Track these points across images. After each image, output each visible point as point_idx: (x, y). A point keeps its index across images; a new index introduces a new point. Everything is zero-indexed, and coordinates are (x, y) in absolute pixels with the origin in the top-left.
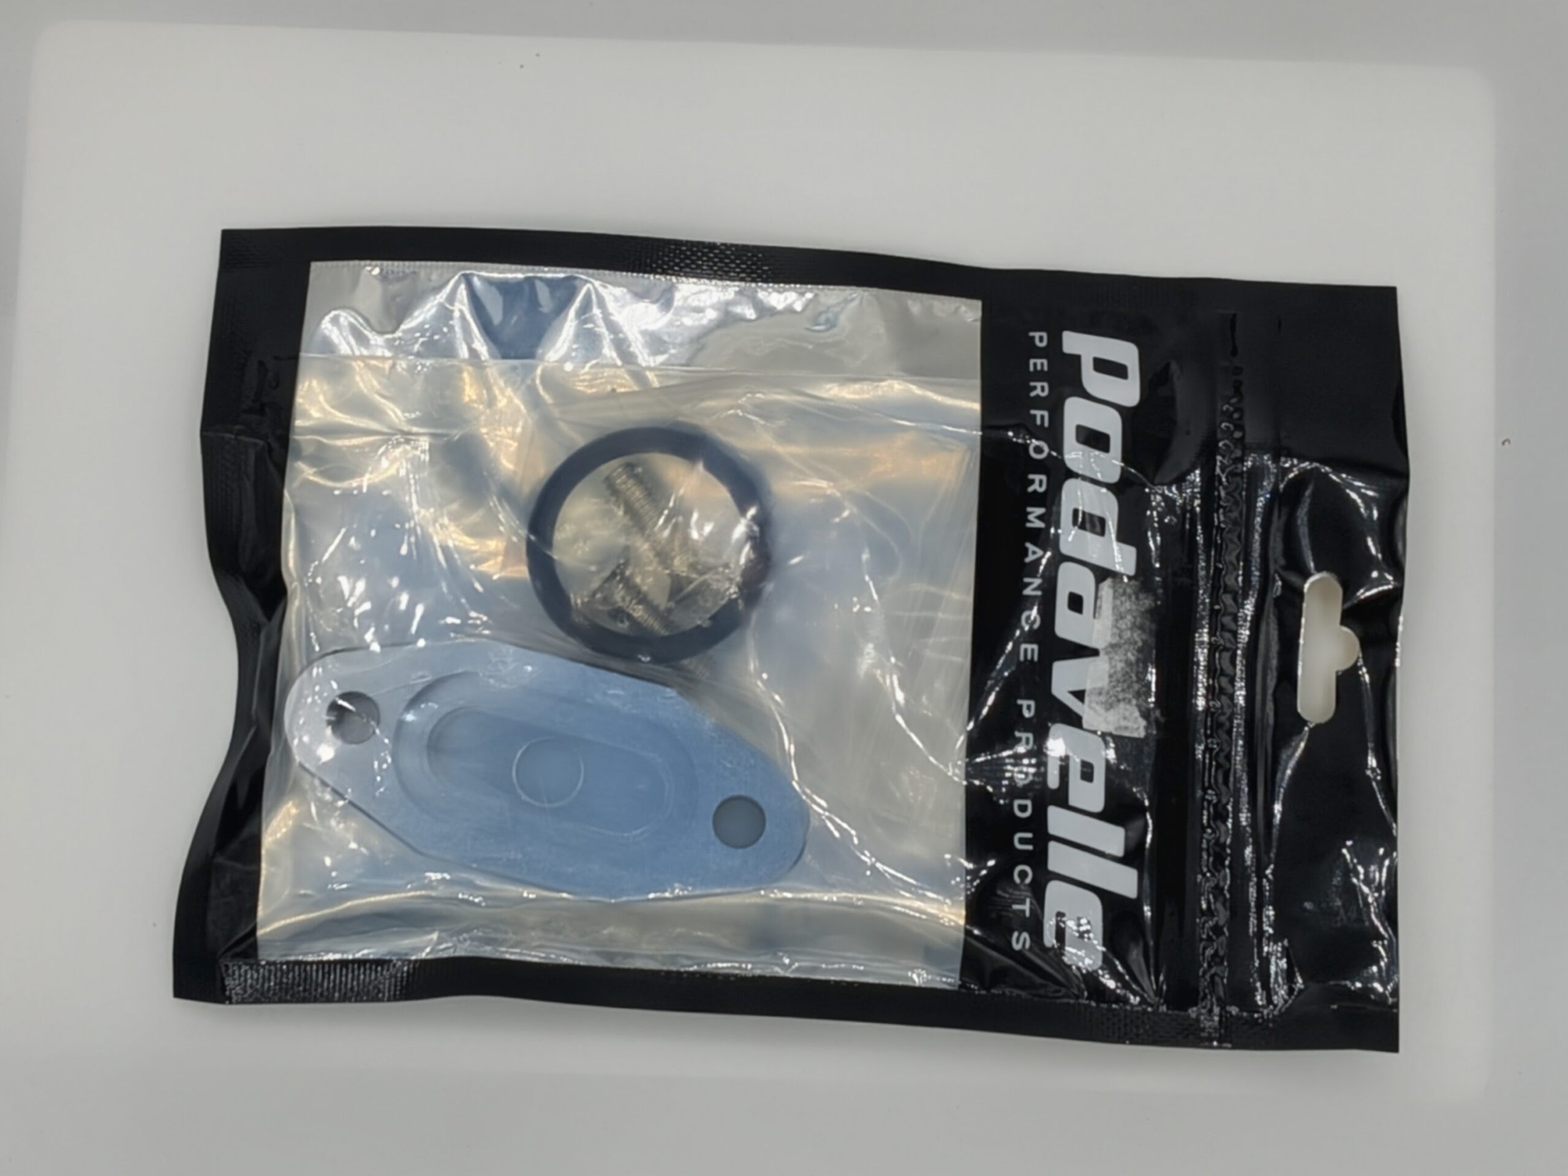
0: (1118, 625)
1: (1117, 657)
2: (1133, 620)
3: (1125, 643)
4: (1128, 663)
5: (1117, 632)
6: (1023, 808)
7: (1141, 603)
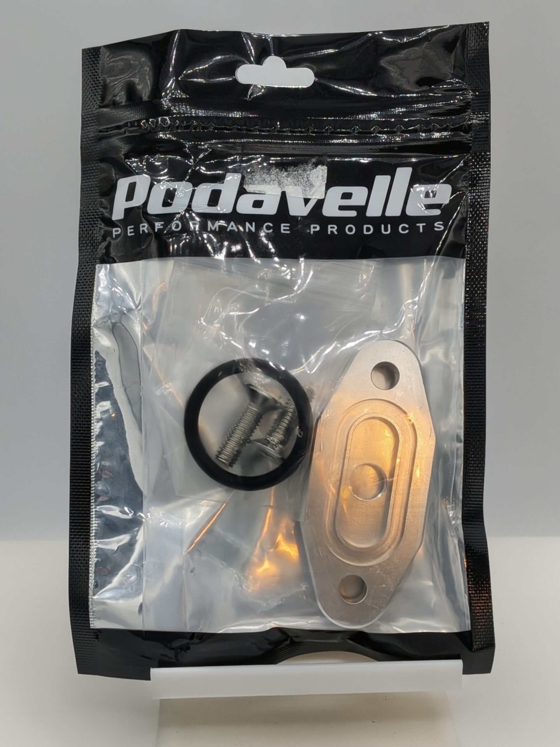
0: (268, 182)
1: (286, 182)
2: (265, 174)
3: (277, 177)
4: (288, 176)
5: (272, 182)
6: (368, 229)
7: (256, 170)
